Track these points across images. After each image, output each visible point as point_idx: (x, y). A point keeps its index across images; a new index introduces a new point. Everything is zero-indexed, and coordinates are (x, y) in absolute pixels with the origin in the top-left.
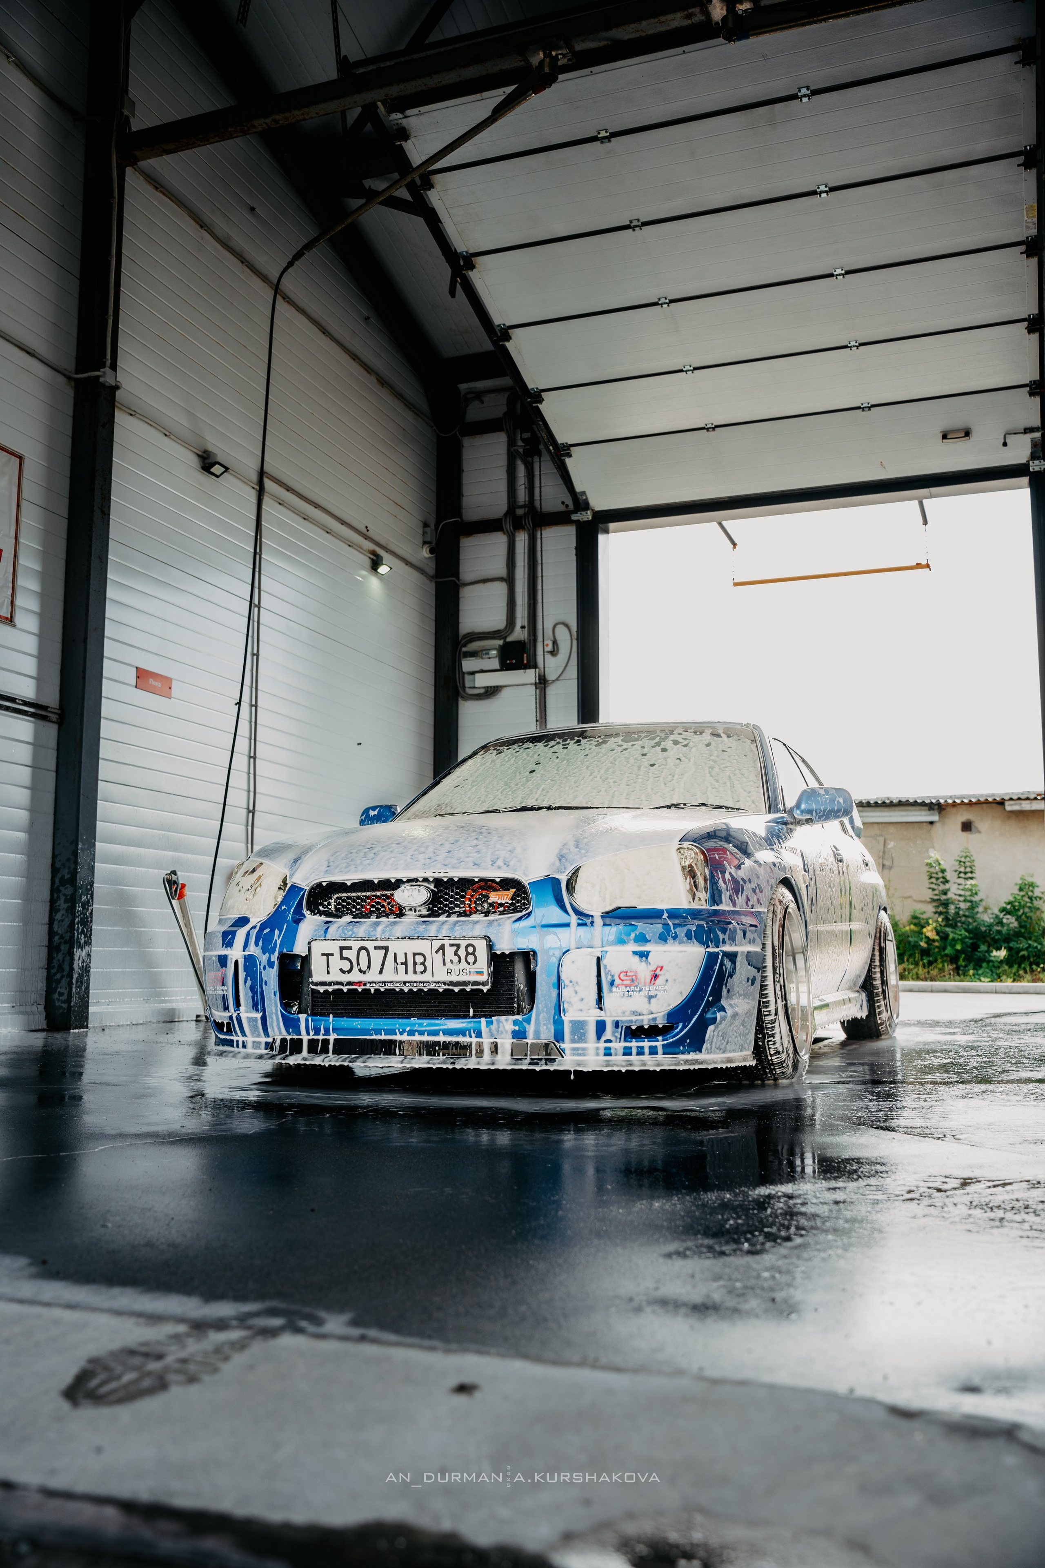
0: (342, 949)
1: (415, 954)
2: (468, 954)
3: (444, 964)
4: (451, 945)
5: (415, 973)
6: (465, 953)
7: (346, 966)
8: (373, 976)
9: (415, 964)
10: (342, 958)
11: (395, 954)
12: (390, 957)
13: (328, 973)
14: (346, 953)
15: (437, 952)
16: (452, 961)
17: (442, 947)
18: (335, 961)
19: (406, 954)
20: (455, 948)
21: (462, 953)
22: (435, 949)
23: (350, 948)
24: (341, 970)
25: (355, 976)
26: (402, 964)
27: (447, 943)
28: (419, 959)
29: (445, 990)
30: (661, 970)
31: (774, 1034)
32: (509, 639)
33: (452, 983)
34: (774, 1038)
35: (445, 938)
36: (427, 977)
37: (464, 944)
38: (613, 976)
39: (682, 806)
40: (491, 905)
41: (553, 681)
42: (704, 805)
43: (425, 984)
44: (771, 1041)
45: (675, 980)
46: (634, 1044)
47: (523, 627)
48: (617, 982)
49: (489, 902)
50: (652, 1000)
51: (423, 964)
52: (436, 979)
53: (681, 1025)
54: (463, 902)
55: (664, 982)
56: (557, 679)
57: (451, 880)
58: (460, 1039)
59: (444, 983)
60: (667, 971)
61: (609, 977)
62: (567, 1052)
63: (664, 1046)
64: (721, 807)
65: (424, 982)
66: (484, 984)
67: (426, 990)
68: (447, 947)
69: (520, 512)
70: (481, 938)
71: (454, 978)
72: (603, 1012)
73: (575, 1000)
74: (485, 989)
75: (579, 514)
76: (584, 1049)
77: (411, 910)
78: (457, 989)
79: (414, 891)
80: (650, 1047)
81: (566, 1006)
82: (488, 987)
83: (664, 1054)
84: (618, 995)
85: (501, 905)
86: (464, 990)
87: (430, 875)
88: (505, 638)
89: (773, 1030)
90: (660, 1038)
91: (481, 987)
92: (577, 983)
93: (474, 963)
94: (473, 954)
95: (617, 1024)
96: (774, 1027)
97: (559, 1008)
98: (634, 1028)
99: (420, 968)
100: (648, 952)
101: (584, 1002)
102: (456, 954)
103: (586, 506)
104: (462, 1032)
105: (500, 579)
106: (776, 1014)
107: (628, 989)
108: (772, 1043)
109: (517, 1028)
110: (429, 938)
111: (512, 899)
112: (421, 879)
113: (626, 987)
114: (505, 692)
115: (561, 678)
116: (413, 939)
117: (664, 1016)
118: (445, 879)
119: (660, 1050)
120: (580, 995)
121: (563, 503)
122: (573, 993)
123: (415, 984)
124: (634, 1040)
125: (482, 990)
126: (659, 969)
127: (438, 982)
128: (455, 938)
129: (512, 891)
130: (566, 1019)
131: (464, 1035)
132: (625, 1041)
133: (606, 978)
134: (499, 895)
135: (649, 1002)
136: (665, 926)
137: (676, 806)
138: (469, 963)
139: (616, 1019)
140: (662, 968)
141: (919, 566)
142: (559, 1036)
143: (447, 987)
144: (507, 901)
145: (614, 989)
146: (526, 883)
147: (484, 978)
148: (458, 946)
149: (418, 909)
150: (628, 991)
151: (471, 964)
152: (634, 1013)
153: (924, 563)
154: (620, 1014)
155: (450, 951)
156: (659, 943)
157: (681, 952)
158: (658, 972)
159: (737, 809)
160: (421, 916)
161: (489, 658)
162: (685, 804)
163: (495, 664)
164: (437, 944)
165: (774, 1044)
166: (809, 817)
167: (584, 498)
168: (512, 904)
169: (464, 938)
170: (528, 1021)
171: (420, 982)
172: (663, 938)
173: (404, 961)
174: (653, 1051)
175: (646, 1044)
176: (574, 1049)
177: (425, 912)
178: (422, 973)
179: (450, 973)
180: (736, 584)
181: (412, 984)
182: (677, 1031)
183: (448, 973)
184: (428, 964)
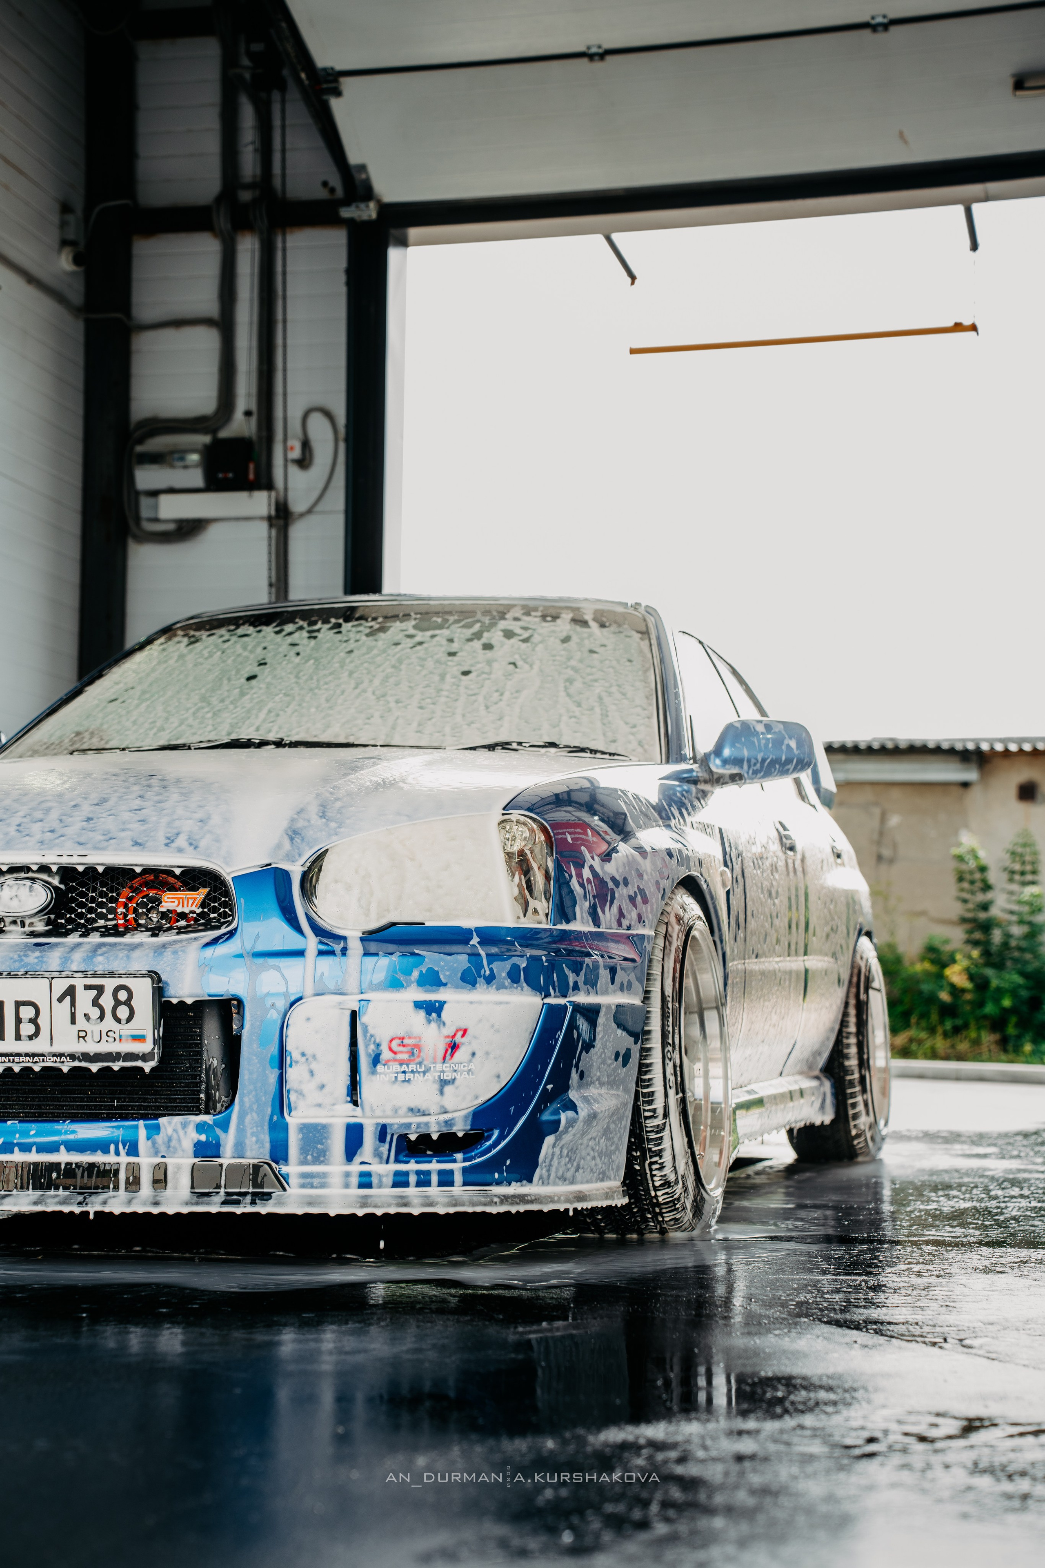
1: (18, 1004)
2: (118, 1003)
3: (73, 1021)
4: (88, 987)
5: (18, 1037)
6: (113, 1003)
9: (18, 1021)
15: (60, 1000)
16: (87, 1017)
17: (70, 992)
20: (94, 993)
21: (107, 1001)
22: (57, 994)
27: (79, 983)
28: (27, 1013)
29: (74, 1069)
30: (463, 1036)
31: (661, 1151)
32: (223, 434)
33: (86, 1057)
34: (661, 1157)
35: (76, 975)
36: (40, 1045)
37: (110, 984)
38: (378, 1045)
39: (514, 746)
40: (164, 915)
41: (302, 515)
42: (553, 745)
43: (36, 1059)
44: (656, 1162)
45: (487, 1053)
46: (412, 1166)
47: (248, 414)
48: (386, 1055)
49: (161, 909)
50: (448, 1089)
51: (34, 1021)
52: (57, 1049)
53: (496, 1133)
54: (113, 911)
55: (467, 1056)
56: (310, 511)
57: (91, 870)
58: (98, 1158)
59: (73, 1057)
60: (475, 1037)
61: (372, 1047)
62: (293, 1181)
63: (465, 1170)
64: (582, 750)
65: (34, 1055)
66: (145, 1057)
67: (37, 1068)
68: (80, 992)
69: (245, 196)
70: (143, 976)
71: (91, 1047)
72: (359, 1109)
73: (309, 1087)
74: (147, 1067)
75: (353, 208)
76: (324, 1175)
77: (14, 922)
78: (94, 1068)
79: (22, 888)
80: (440, 1173)
81: (293, 1097)
82: (153, 1064)
83: (465, 1184)
84: (387, 1079)
85: (183, 916)
86: (109, 1069)
87: (52, 859)
88: (214, 432)
89: (659, 1144)
90: (459, 1156)
91: (139, 1063)
92: (314, 1057)
93: (129, 1020)
94: (128, 1003)
95: (383, 1133)
96: (661, 1138)
97: (280, 1102)
98: (413, 1137)
99: (27, 1029)
100: (442, 1004)
101: (325, 1090)
102: (95, 1003)
103: (366, 192)
104: (102, 1146)
105: (207, 322)
106: (666, 1115)
107: (404, 1068)
108: (657, 1166)
109: (203, 1138)
110: (47, 975)
111: (203, 905)
112: (35, 868)
113: (401, 1065)
114: (213, 532)
115: (319, 508)
116: (16, 976)
117: (466, 1117)
118: (81, 869)
119: (458, 1178)
120: (318, 1079)
121: (325, 184)
122: (307, 1075)
123: (16, 1059)
124: (413, 1161)
125: (141, 1069)
126: (460, 1033)
127: (61, 1055)
128: (95, 975)
129: (203, 892)
130: (293, 1121)
131: (106, 1151)
132: (397, 1161)
133: (367, 1046)
134: (178, 899)
135: (442, 1093)
136: (473, 958)
137: (505, 746)
138: (118, 1021)
139: (382, 1121)
140: (465, 1031)
141: (958, 327)
142: (279, 1153)
143: (77, 1064)
144: (194, 908)
145: (380, 1068)
146: (229, 879)
147: (147, 1047)
148: (100, 989)
149: (27, 922)
150: (404, 1072)
151: (124, 1021)
152: (414, 1111)
153: (967, 322)
154: (389, 1113)
155: (84, 998)
156: (462, 988)
157: (500, 1003)
158: (458, 1039)
159: (610, 754)
160: (33, 934)
161: (186, 467)
162: (520, 744)
163: (196, 478)
164: (60, 986)
165: (662, 1168)
166: (735, 770)
167: (363, 176)
168: (202, 915)
169: (111, 974)
170: (225, 1126)
171: (27, 1055)
172: (469, 979)
174: (446, 1179)
175: (434, 1166)
176: (304, 1176)
177: (41, 927)
178: (30, 1038)
179: (83, 1038)
180: (633, 351)
181: (11, 1058)
182: (488, 1143)
183: (79, 1037)
184: (43, 1021)
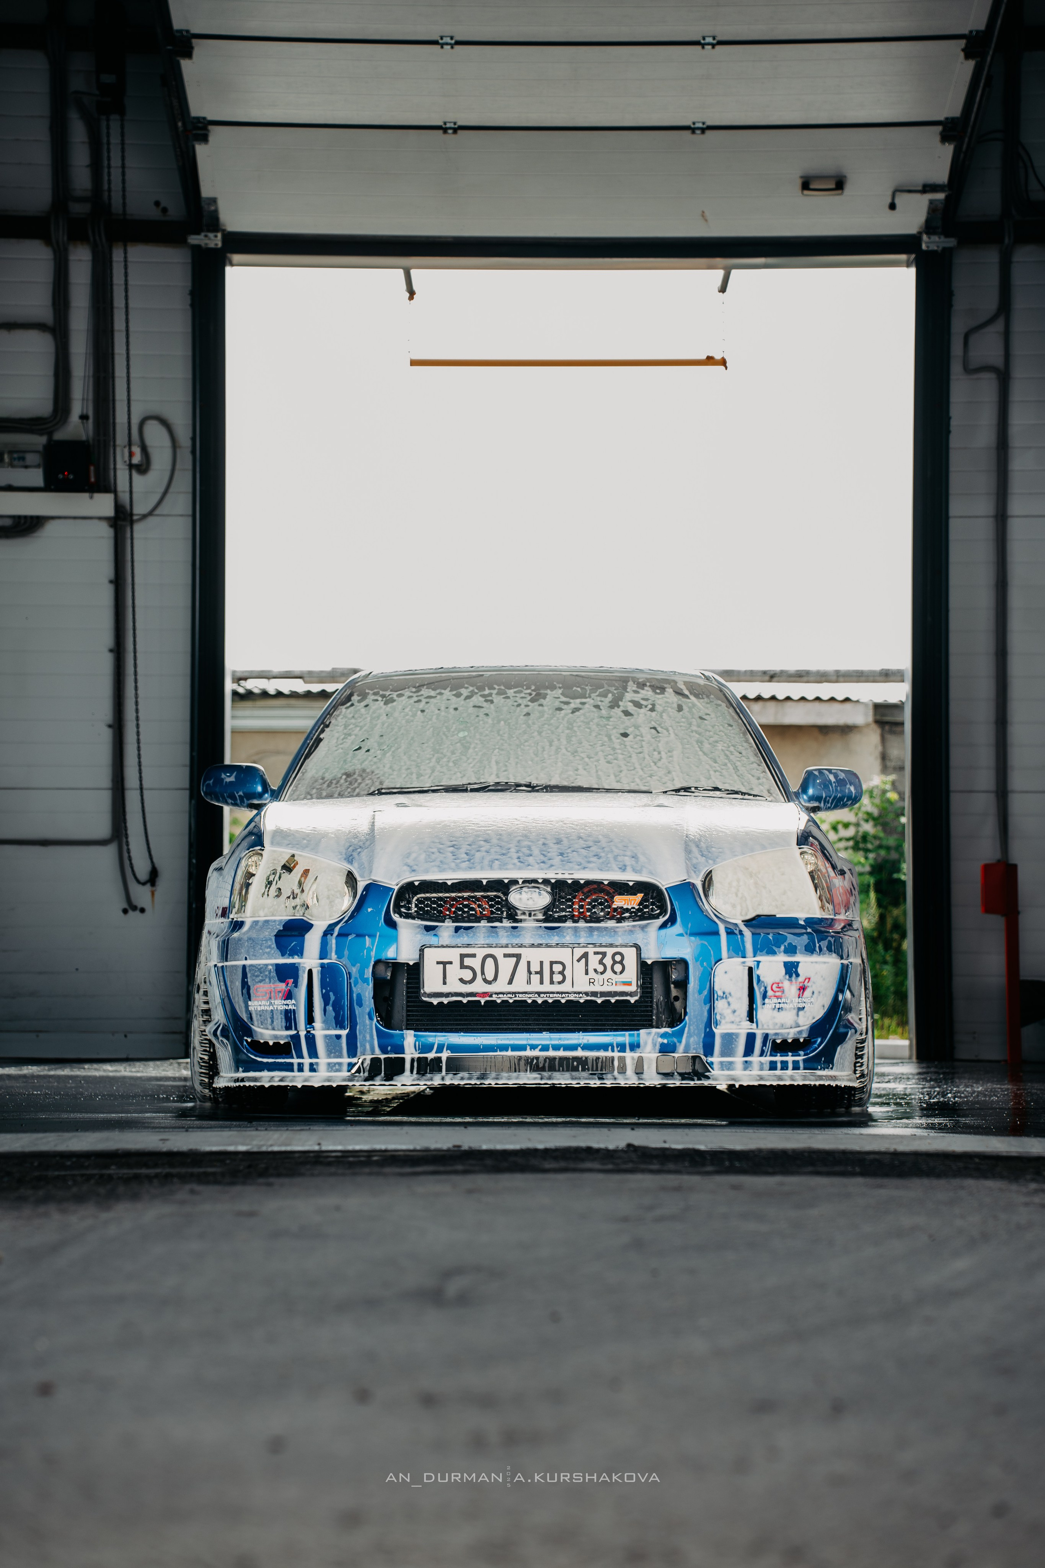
0: (463, 956)
1: (552, 963)
2: (615, 962)
3: (587, 973)
4: (596, 953)
5: (552, 982)
6: (612, 962)
7: (467, 975)
8: (502, 985)
9: (552, 973)
10: (463, 966)
11: (529, 963)
12: (523, 966)
13: (445, 983)
14: (468, 961)
15: (579, 961)
16: (595, 970)
17: (585, 956)
18: (454, 972)
19: (541, 963)
20: (600, 956)
21: (608, 961)
22: (576, 957)
23: (474, 956)
24: (461, 980)
25: (479, 986)
26: (537, 973)
27: (591, 950)
28: (557, 968)
29: (586, 1001)
30: (808, 982)
31: (863, 1055)
32: (59, 436)
33: (594, 994)
34: (862, 1059)
35: (589, 946)
36: (566, 987)
37: (610, 951)
38: (766, 988)
39: (693, 789)
40: (615, 910)
41: (144, 517)
42: (716, 789)
43: (564, 995)
44: (859, 1062)
45: (819, 992)
46: (778, 1058)
47: (84, 417)
48: (770, 993)
49: (614, 906)
50: (801, 1013)
51: (562, 973)
52: (576, 989)
53: (819, 1040)
55: (810, 994)
56: (151, 513)
57: (576, 882)
58: (602, 1054)
59: (587, 994)
60: (814, 983)
61: (763, 988)
62: (715, 1066)
63: (804, 1060)
64: (736, 793)
65: (562, 993)
66: (631, 994)
67: (563, 1001)
68: (591, 956)
69: (79, 209)
70: (631, 946)
71: (597, 988)
72: (754, 1025)
73: (727, 1012)
74: (633, 1000)
75: (202, 236)
76: (731, 1063)
77: (524, 914)
78: (599, 1001)
79: (534, 893)
80: (782, 1062)
81: (718, 1017)
82: (637, 998)
83: (805, 1069)
84: (770, 1007)
85: (627, 910)
86: (609, 1001)
87: (552, 875)
88: (50, 434)
89: (862, 1051)
90: (802, 1053)
91: (628, 998)
92: (730, 994)
93: (621, 972)
94: (621, 962)
95: (766, 1037)
96: (864, 1047)
97: (710, 1022)
98: (778, 1041)
99: (558, 978)
100: (798, 963)
101: (736, 1014)
102: (601, 962)
103: (213, 223)
104: (605, 1047)
105: (40, 326)
106: (867, 1033)
107: (779, 1000)
108: (859, 1064)
109: (665, 1041)
110: (571, 945)
112: (540, 881)
113: (778, 999)
114: (50, 528)
115: (157, 512)
116: (551, 947)
117: (807, 1029)
118: (570, 882)
119: (801, 1065)
120: (733, 1007)
121: (157, 204)
122: (726, 1005)
123: (551, 995)
124: (779, 1054)
125: (628, 1001)
126: (807, 980)
127: (579, 993)
128: (601, 946)
129: (640, 896)
130: (718, 1031)
131: (606, 1050)
132: (771, 1055)
133: (760, 989)
134: (625, 900)
135: (798, 1015)
136: (810, 936)
137: (687, 789)
138: (615, 973)
139: (767, 1031)
140: (809, 979)
141: (710, 361)
142: (709, 1049)
143: (589, 998)
144: (635, 906)
145: (767, 1001)
146: (663, 889)
147: (633, 988)
148: (604, 954)
149: (533, 913)
150: (780, 1003)
151: (618, 973)
152: (782, 1026)
153: (718, 357)
154: (771, 1027)
155: (594, 960)
156: (804, 954)
157: (825, 963)
158: (806, 983)
159: (754, 796)
160: (538, 921)
161: (26, 467)
162: (696, 788)
163: (36, 477)
164: (579, 952)
165: (862, 1065)
166: (816, 804)
167: (213, 208)
168: (639, 910)
169: (611, 945)
170: (680, 1034)
171: (558, 993)
172: (810, 949)
173: (539, 970)
174: (796, 1067)
175: (790, 1058)
176: (721, 1063)
177: (540, 916)
178: (559, 983)
179: (593, 983)
180: (414, 363)
181: (548, 995)
182: (816, 1045)
183: (590, 982)
184: (568, 973)
